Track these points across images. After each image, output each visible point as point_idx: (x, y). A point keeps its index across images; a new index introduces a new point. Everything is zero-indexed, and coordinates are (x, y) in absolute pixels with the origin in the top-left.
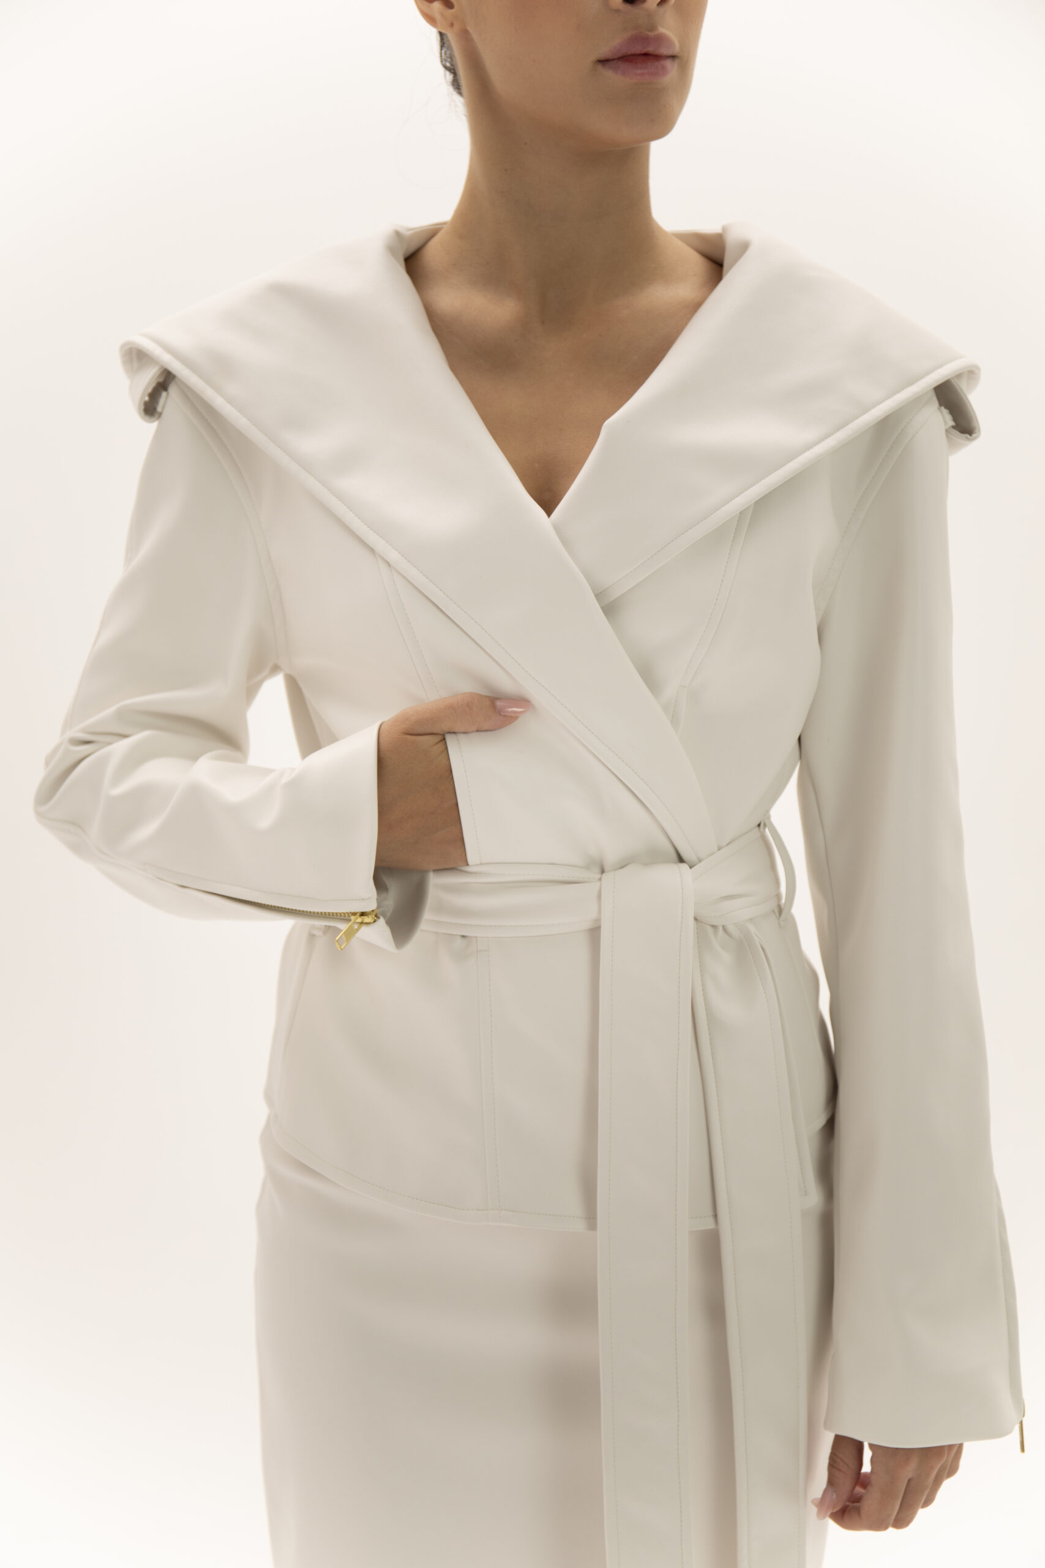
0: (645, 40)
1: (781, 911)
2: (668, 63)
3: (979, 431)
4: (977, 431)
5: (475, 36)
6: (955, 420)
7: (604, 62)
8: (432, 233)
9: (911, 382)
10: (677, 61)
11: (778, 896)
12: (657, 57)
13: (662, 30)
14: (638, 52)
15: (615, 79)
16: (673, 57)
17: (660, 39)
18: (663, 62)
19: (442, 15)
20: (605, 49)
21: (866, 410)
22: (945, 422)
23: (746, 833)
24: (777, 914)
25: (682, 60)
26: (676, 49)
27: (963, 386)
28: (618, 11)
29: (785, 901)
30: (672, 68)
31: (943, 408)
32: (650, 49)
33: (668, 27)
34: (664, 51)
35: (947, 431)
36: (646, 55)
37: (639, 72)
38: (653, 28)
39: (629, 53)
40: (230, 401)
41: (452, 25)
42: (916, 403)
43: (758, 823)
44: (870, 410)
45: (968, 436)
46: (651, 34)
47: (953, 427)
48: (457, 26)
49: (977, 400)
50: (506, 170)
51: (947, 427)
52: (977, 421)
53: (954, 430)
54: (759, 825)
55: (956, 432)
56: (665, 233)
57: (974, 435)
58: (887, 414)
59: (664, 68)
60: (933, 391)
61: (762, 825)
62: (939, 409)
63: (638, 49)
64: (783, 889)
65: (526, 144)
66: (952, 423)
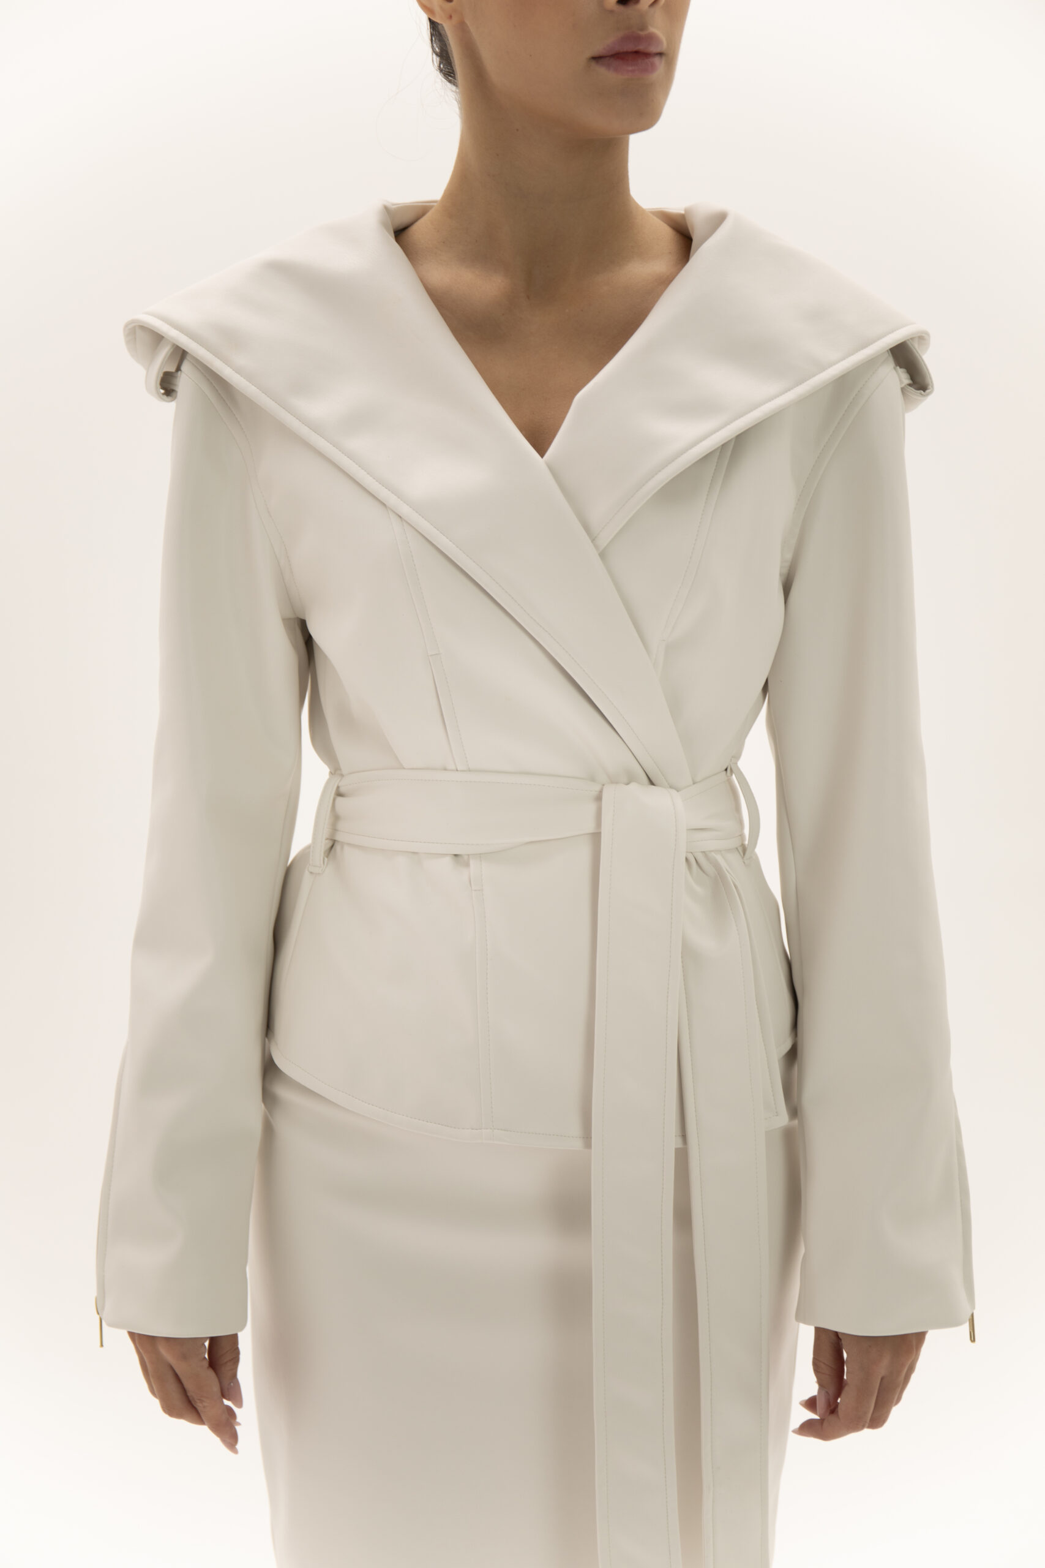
0: (638, 39)
1: (744, 850)
2: (656, 60)
3: (932, 387)
4: (930, 387)
5: (472, 29)
6: (912, 378)
7: (597, 59)
8: (421, 211)
9: (865, 346)
10: (664, 59)
11: (742, 836)
12: (647, 55)
13: (652, 30)
14: (630, 50)
15: (608, 75)
16: (661, 54)
17: (651, 38)
18: (651, 60)
19: (441, 7)
20: (598, 48)
21: (823, 369)
22: (900, 380)
23: (716, 774)
24: (742, 855)
25: (668, 56)
26: (664, 47)
27: (916, 347)
28: (612, 12)
29: (749, 842)
30: (660, 64)
31: (898, 367)
32: (641, 47)
33: (657, 27)
34: (653, 49)
35: (903, 389)
36: (637, 53)
37: (630, 68)
38: (643, 27)
39: (621, 51)
40: (238, 371)
41: (451, 17)
42: (870, 364)
43: (725, 768)
44: (827, 369)
45: (922, 392)
46: (642, 33)
47: (910, 385)
48: (455, 19)
49: (930, 359)
50: (498, 155)
51: (903, 385)
52: (931, 378)
53: (909, 387)
54: (726, 770)
55: (911, 389)
56: (643, 210)
57: (927, 391)
58: (843, 374)
59: (653, 65)
60: (890, 352)
61: (729, 770)
62: (895, 368)
63: (630, 47)
64: (746, 831)
65: (517, 130)
66: (908, 381)
